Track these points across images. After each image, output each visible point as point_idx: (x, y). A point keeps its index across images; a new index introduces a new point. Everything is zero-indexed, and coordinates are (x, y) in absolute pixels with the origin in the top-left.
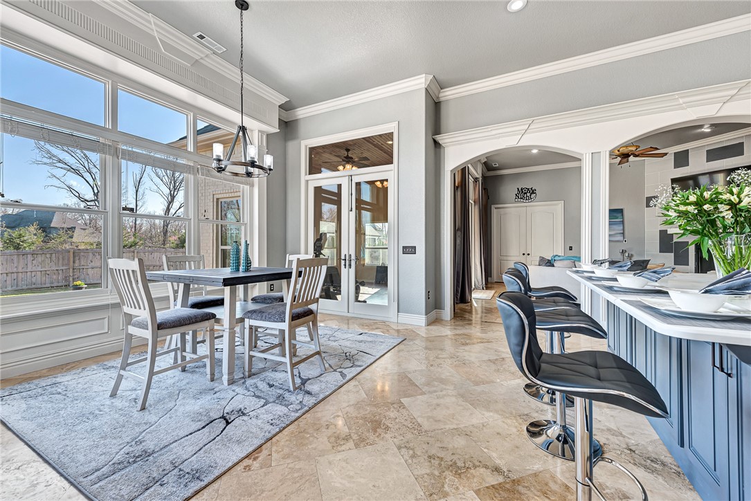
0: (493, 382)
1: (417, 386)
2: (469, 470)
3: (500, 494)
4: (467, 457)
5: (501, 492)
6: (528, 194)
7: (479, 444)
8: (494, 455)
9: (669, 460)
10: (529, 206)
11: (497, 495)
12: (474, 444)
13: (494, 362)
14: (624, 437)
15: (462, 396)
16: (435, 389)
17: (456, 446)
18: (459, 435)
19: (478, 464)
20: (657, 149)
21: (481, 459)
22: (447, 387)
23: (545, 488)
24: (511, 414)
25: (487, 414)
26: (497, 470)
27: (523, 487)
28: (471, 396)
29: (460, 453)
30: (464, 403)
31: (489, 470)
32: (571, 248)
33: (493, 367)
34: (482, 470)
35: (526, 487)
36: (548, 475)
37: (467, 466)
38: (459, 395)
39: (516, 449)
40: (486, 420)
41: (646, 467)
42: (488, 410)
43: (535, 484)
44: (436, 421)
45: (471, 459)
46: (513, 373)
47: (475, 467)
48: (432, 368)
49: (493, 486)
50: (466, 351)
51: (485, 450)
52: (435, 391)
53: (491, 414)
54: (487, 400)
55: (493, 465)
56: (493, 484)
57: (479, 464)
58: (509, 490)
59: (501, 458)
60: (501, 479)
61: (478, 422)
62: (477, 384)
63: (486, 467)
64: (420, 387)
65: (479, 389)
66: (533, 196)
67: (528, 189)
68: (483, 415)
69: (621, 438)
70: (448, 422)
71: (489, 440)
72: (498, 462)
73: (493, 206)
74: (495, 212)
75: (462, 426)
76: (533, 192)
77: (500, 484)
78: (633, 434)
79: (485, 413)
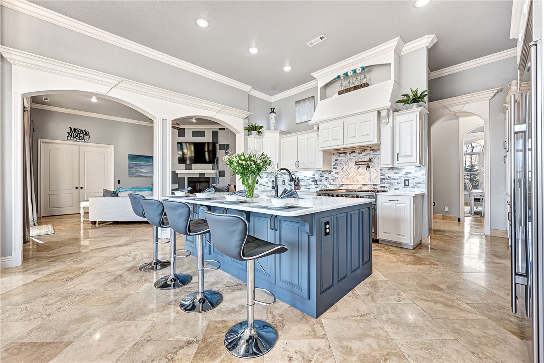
0: (129, 295)
1: (50, 343)
2: (174, 359)
3: (203, 353)
4: (164, 354)
5: (203, 352)
6: (82, 135)
7: (163, 339)
8: (179, 337)
9: (240, 282)
10: (82, 146)
11: (203, 355)
12: (159, 342)
13: (115, 280)
14: (221, 282)
15: (114, 319)
16: (78, 332)
17: (149, 355)
18: (143, 346)
19: (175, 351)
20: (179, 125)
21: (174, 346)
22: (92, 322)
23: (218, 330)
24: (164, 307)
25: (149, 318)
26: (189, 343)
27: (209, 338)
28: (122, 315)
29: (156, 356)
30: (122, 323)
31: (185, 348)
32: (119, 182)
33: (118, 285)
34: (181, 351)
35: (211, 337)
36: (213, 323)
37: (170, 358)
38: (111, 320)
39: (187, 324)
40: (151, 323)
41: (238, 290)
42: (146, 314)
43: (212, 332)
44: (111, 353)
45: (168, 352)
46: (138, 282)
47: (176, 354)
48: (51, 318)
49: (196, 353)
50: (77, 285)
51: (171, 339)
52: (81, 333)
53: (151, 316)
54: (137, 310)
55: (184, 343)
56: (195, 352)
57: (176, 349)
58: (205, 347)
59: (184, 336)
60: (196, 346)
61: (147, 327)
62: (117, 303)
63: (182, 347)
64: (57, 340)
65: (123, 305)
66: (86, 137)
67: (82, 131)
68: (146, 320)
69: (220, 284)
70: (124, 345)
71: (166, 332)
72: (184, 339)
73: (39, 140)
74: (42, 147)
75: (138, 339)
76: (87, 134)
77: (198, 348)
78: (222, 279)
79: (146, 318)
